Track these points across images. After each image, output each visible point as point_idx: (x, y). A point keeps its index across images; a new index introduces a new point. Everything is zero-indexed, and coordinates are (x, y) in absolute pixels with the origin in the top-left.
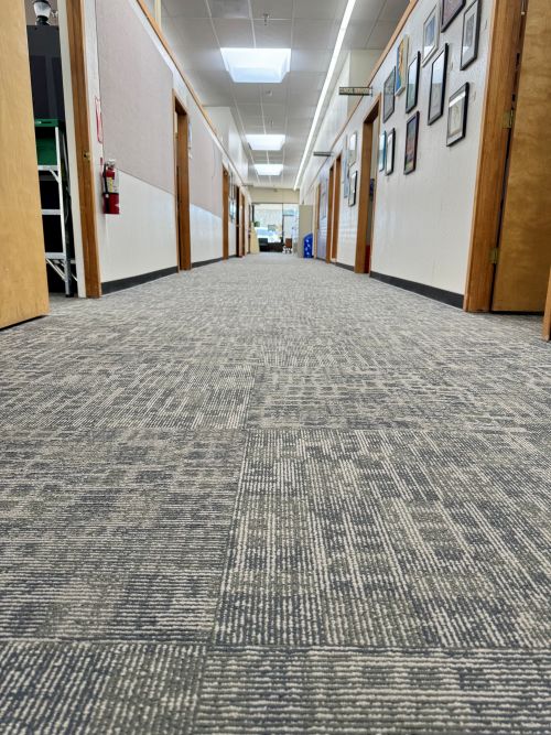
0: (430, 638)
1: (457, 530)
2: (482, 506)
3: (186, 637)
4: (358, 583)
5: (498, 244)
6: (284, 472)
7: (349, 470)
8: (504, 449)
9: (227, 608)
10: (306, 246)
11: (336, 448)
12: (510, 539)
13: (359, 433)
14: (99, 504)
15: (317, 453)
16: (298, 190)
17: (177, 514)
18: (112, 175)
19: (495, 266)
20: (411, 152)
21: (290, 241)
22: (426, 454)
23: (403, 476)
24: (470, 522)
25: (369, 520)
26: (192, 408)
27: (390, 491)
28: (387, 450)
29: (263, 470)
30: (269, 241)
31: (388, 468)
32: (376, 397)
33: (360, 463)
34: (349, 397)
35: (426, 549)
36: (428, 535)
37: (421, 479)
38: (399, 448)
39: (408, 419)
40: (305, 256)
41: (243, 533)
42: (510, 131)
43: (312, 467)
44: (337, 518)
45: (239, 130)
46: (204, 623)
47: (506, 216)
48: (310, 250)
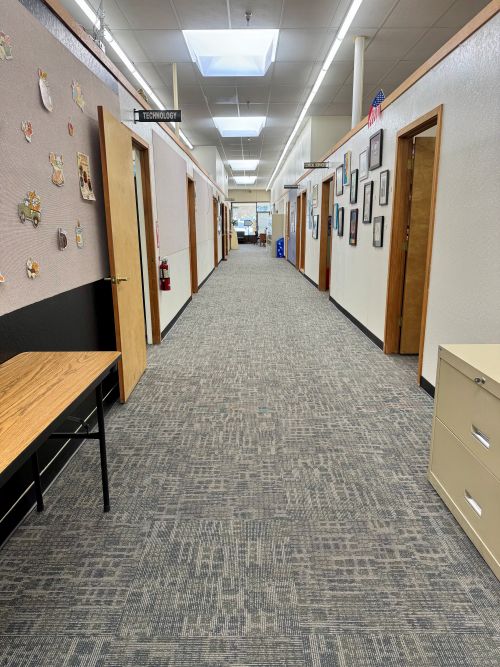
0: (335, 518)
1: (347, 492)
2: (357, 484)
3: (282, 518)
4: (319, 506)
5: (402, 315)
6: (296, 473)
7: (317, 472)
8: (371, 461)
9: (289, 512)
10: (278, 248)
11: (312, 462)
12: (361, 495)
13: (320, 455)
14: (243, 485)
15: (305, 464)
16: (269, 191)
17: (267, 489)
18: (167, 268)
19: (400, 328)
20: (353, 232)
21: (264, 236)
22: (343, 464)
23: (334, 474)
24: (352, 490)
25: (322, 489)
26: (255, 443)
27: (329, 480)
28: (330, 463)
29: (289, 473)
30: (246, 234)
31: (330, 471)
32: (327, 434)
33: (321, 469)
34: (316, 435)
35: (338, 498)
36: (339, 494)
37: (340, 475)
38: (335, 462)
39: (339, 447)
40: (278, 256)
41: (288, 494)
42: (406, 252)
43: (305, 471)
44: (313, 489)
45: (222, 158)
46: (285, 515)
47: (405, 301)
48: (282, 251)
